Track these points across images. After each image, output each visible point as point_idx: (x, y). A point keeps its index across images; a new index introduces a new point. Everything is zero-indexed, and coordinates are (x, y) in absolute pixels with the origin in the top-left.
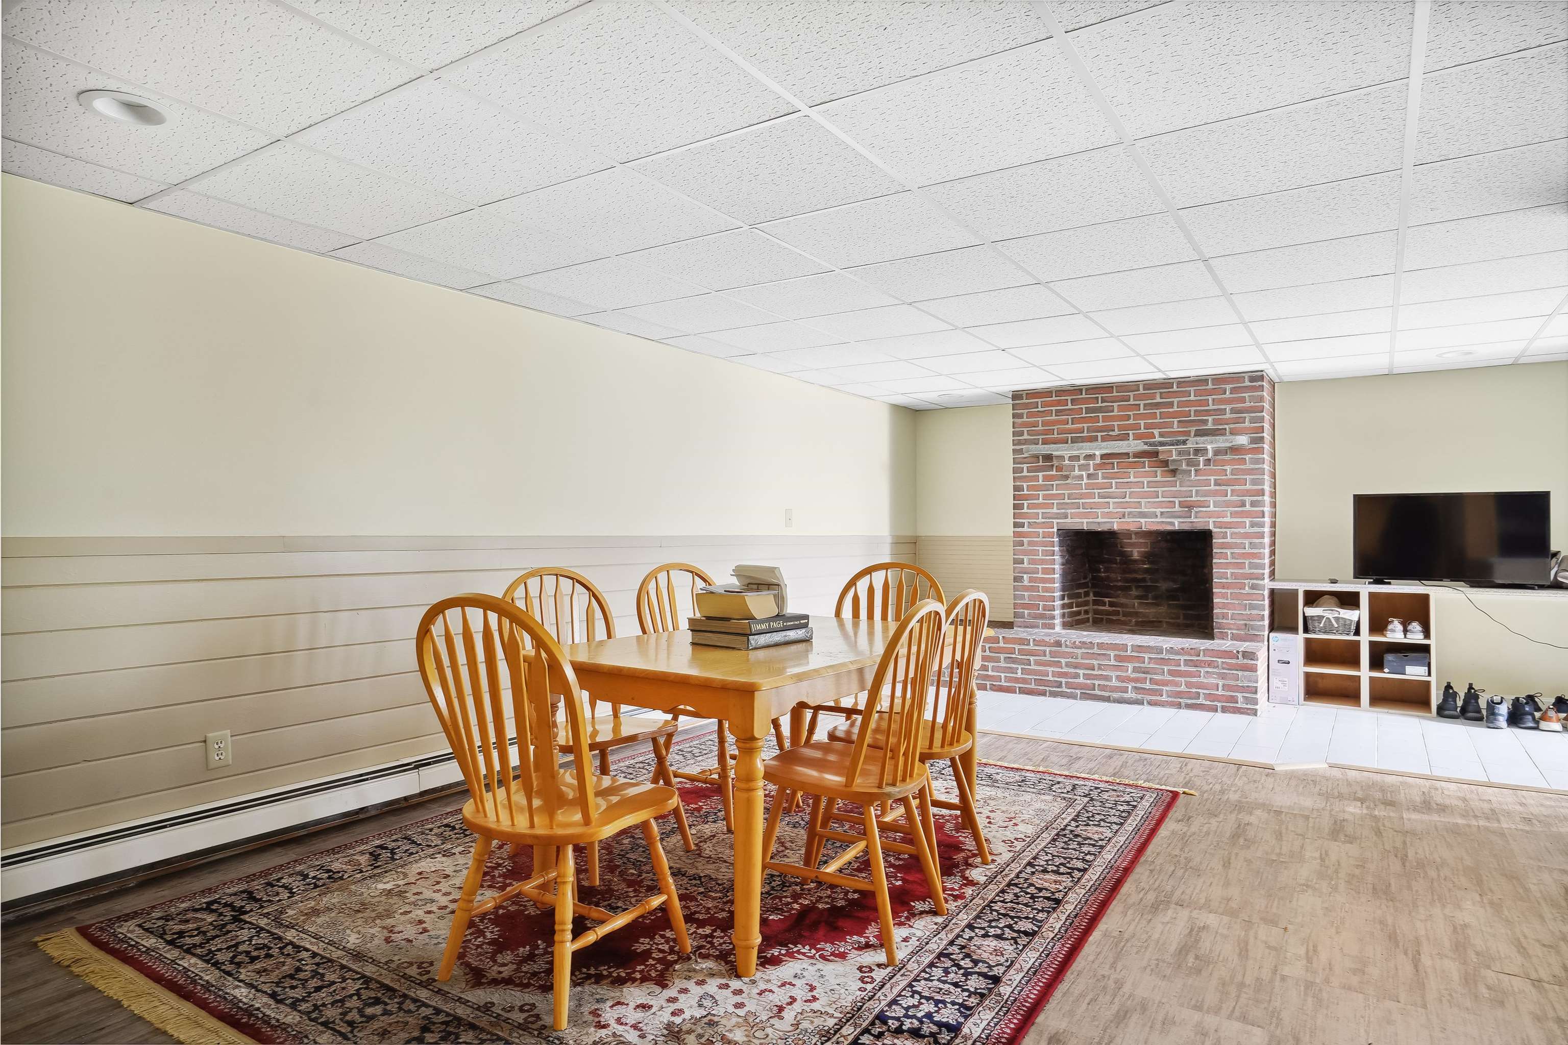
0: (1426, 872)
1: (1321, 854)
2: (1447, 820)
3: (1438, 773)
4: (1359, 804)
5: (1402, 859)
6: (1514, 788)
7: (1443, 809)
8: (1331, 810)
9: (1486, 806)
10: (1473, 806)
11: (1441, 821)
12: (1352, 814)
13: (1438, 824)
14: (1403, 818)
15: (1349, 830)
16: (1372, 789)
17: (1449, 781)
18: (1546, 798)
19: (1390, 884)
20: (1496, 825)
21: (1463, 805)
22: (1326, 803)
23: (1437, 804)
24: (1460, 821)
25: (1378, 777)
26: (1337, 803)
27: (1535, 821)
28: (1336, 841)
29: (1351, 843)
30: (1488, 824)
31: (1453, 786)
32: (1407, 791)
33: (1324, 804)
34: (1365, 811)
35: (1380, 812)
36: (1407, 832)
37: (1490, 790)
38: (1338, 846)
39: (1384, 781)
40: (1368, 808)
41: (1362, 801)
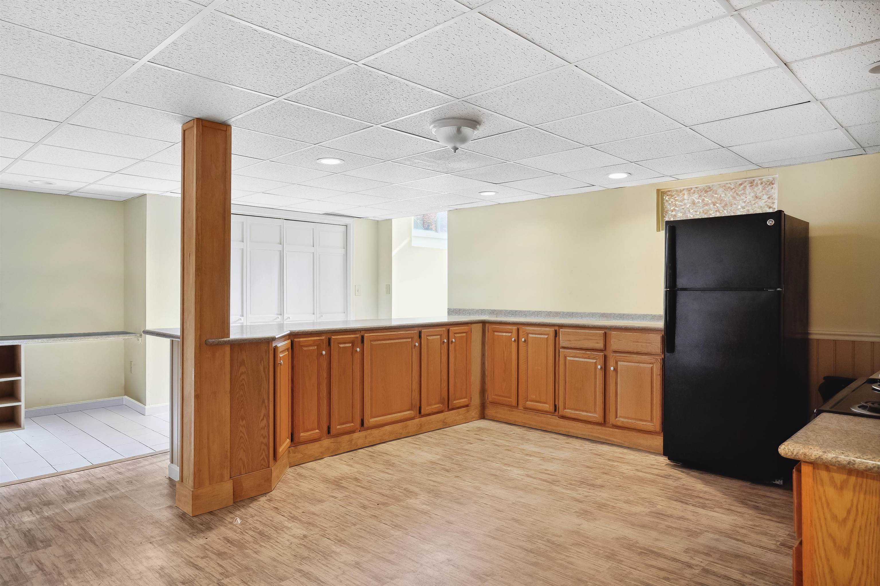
0: (112, 544)
1: (37, 566)
2: (92, 501)
3: (60, 470)
4: (28, 512)
5: (91, 541)
6: (108, 464)
7: (82, 494)
8: (14, 526)
9: (103, 482)
10: (97, 485)
11: (90, 503)
12: (30, 522)
13: (90, 505)
14: (66, 510)
15: (39, 535)
16: (28, 497)
17: (71, 472)
18: (128, 465)
19: (100, 563)
20: (118, 492)
21: (92, 486)
22: (5, 522)
23: (77, 492)
24: (99, 498)
25: (23, 487)
26: (13, 518)
27: (134, 482)
28: (38, 549)
29: (50, 546)
30: (114, 494)
31: (75, 475)
32: (52, 489)
33: (4, 524)
34: (38, 517)
35: (47, 512)
36: (77, 520)
37: (97, 470)
38: (44, 553)
39: (30, 488)
40: (37, 513)
41: (29, 508)
